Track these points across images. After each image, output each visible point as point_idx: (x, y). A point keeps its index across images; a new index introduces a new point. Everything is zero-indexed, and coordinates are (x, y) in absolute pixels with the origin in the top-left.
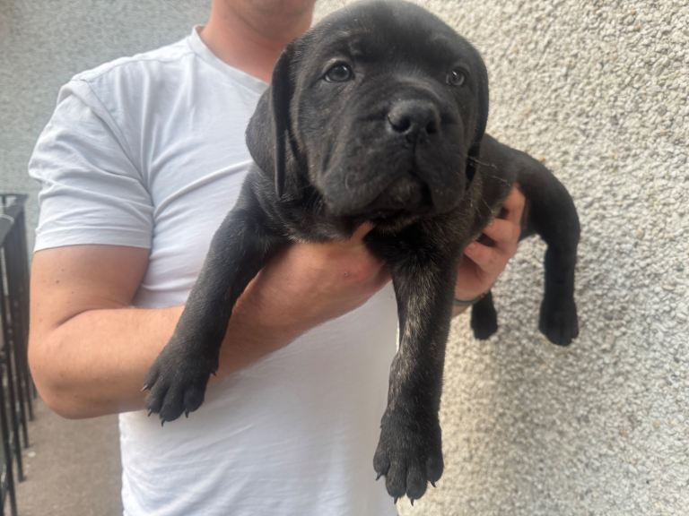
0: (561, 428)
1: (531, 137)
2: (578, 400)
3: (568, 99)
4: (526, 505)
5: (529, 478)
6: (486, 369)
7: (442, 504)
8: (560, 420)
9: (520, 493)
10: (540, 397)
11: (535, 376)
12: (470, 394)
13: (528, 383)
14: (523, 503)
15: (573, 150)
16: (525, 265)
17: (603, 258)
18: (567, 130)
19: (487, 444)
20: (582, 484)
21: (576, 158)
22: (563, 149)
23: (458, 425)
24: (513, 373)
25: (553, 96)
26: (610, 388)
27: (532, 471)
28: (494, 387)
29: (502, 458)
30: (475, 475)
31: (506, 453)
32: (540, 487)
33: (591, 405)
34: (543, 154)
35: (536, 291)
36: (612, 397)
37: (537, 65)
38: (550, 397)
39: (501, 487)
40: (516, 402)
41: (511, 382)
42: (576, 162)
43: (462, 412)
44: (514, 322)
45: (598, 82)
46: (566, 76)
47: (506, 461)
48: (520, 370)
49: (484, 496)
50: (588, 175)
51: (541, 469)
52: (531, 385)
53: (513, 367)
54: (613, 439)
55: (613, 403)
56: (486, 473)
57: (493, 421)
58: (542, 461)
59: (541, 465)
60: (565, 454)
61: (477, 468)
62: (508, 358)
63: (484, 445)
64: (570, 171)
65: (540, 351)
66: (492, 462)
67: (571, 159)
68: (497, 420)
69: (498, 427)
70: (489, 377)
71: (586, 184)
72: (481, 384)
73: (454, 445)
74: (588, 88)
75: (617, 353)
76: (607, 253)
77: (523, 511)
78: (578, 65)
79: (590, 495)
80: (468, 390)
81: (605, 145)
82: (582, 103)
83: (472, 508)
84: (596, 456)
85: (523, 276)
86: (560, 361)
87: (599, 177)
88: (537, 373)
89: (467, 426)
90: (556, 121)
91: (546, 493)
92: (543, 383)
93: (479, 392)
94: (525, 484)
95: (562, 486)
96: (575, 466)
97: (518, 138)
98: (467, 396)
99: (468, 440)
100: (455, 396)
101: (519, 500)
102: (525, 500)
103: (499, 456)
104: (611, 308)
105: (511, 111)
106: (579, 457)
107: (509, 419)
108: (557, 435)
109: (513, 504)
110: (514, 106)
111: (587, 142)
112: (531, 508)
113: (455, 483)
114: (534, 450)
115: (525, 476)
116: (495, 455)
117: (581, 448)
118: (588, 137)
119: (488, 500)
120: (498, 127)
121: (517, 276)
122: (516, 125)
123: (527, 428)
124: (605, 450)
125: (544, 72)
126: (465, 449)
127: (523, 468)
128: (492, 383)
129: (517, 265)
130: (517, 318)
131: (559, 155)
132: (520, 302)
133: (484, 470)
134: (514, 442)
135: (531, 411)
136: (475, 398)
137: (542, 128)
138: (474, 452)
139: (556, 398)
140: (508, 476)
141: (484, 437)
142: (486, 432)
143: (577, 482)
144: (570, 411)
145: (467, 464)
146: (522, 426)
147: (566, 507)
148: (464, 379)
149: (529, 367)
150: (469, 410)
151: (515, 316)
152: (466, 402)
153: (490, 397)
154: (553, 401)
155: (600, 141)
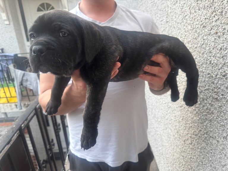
0: (218, 140)
1: (213, 22)
2: (224, 130)
5: (208, 155)
6: (196, 113)
7: (183, 157)
8: (218, 136)
9: (205, 159)
10: (212, 126)
12: (192, 121)
13: (208, 121)
14: (206, 163)
16: (209, 75)
18: (226, 19)
19: (196, 140)
20: (224, 162)
22: (223, 27)
23: (188, 131)
24: (204, 116)
25: (221, 4)
27: (208, 153)
28: (199, 120)
29: (200, 146)
30: (193, 150)
31: (201, 144)
32: (210, 159)
34: (217, 30)
35: (213, 86)
38: (215, 127)
39: (200, 156)
40: (205, 127)
41: (204, 119)
43: (190, 128)
44: (205, 97)
47: (201, 147)
48: (206, 115)
49: (195, 157)
51: (211, 153)
52: (209, 122)
53: (204, 114)
56: (196, 150)
57: (198, 132)
58: (212, 150)
59: (211, 151)
60: (219, 149)
61: (193, 148)
62: (203, 110)
64: (226, 37)
65: (213, 110)
66: (197, 146)
67: (226, 32)
68: (199, 132)
69: (199, 135)
70: (197, 116)
72: (195, 118)
73: (187, 138)
77: (205, 166)
79: (226, 166)
80: (191, 120)
83: (191, 160)
85: (209, 79)
86: (219, 114)
88: (212, 117)
89: (191, 132)
90: (222, 15)
91: (212, 162)
92: (213, 121)
93: (194, 121)
94: (206, 157)
95: (217, 161)
96: (222, 155)
97: (209, 23)
98: (191, 122)
99: (191, 137)
100: (188, 121)
101: (205, 162)
102: (206, 162)
103: (199, 145)
105: (207, 12)
106: (223, 151)
107: (202, 132)
108: (216, 141)
109: (202, 163)
110: (208, 9)
112: (208, 166)
113: (187, 151)
114: (209, 145)
115: (206, 154)
116: (198, 144)
117: (224, 148)
120: (203, 19)
121: (207, 79)
122: (209, 17)
123: (208, 137)
126: (190, 140)
127: (206, 151)
128: (198, 118)
129: (207, 75)
130: (206, 96)
131: (222, 30)
132: (207, 89)
133: (195, 148)
134: (204, 141)
135: (209, 131)
136: (193, 123)
137: (217, 18)
138: (192, 142)
139: (217, 128)
140: (202, 153)
141: (195, 137)
142: (196, 135)
143: (222, 160)
144: (221, 134)
145: (190, 145)
146: (206, 136)
147: (218, 168)
148: (190, 116)
149: (209, 114)
150: (191, 127)
151: (205, 95)
152: (191, 124)
153: (197, 123)
154: (216, 129)
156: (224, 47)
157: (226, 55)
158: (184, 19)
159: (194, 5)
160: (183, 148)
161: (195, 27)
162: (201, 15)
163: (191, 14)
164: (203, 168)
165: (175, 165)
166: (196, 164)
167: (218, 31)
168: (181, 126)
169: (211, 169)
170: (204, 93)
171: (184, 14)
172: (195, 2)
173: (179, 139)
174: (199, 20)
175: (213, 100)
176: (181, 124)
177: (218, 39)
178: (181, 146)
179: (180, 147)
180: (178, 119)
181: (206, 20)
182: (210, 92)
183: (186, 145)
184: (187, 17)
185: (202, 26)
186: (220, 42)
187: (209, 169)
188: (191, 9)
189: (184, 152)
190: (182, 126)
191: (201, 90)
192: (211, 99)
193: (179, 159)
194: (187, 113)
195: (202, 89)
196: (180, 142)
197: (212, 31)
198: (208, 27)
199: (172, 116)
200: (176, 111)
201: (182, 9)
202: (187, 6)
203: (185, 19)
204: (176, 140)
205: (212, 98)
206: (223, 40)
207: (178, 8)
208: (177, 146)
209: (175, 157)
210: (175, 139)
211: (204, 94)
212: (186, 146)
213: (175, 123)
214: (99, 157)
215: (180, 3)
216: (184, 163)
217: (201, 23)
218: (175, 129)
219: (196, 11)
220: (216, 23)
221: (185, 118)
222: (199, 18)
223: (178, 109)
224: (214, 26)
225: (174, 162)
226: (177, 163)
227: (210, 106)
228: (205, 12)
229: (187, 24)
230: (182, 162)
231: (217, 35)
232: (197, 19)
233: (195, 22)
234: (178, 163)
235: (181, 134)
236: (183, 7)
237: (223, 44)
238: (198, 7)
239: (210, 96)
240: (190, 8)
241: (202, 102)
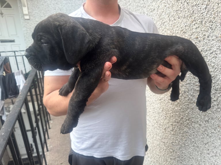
0: (200, 123)
1: (194, 29)
2: (206, 115)
3: (206, 17)
4: (189, 145)
5: (190, 137)
6: (178, 104)
7: (164, 143)
8: (200, 121)
9: (187, 142)
10: (194, 113)
11: (192, 107)
12: (173, 111)
15: (207, 34)
17: (215, 71)
18: (206, 27)
19: (178, 126)
20: (206, 140)
21: (208, 37)
22: (204, 34)
23: (169, 120)
24: (186, 106)
25: (201, 16)
26: (216, 112)
27: (191, 135)
29: (182, 131)
30: (174, 135)
31: (183, 129)
32: (193, 140)
33: (209, 117)
34: (197, 35)
35: (194, 81)
36: (216, 115)
37: (196, 4)
38: (197, 114)
39: (182, 139)
40: (187, 114)
41: (185, 108)
42: (208, 39)
43: (171, 117)
44: (187, 90)
45: (217, 10)
46: (206, 8)
48: (188, 104)
49: (177, 141)
50: (212, 43)
51: (194, 135)
52: (191, 110)
53: (186, 104)
54: (216, 128)
55: (216, 117)
56: (177, 135)
57: (180, 120)
58: (194, 133)
59: (194, 134)
60: (201, 131)
61: (174, 134)
63: (177, 127)
64: (206, 41)
65: (194, 100)
66: (179, 132)
67: (206, 37)
68: (181, 120)
69: (181, 122)
70: (179, 106)
71: (211, 46)
73: (168, 126)
74: (213, 12)
75: (218, 102)
76: (217, 69)
77: (188, 147)
78: (210, 4)
79: (208, 144)
81: (218, 33)
82: (211, 18)
83: (173, 144)
84: (211, 133)
87: (215, 44)
88: (193, 106)
89: (172, 121)
90: (202, 24)
91: (195, 142)
92: (195, 109)
93: (176, 111)
94: (189, 139)
95: (200, 141)
96: (204, 135)
97: (189, 30)
98: (172, 112)
99: (172, 125)
100: (169, 112)
101: (187, 144)
102: (188, 144)
103: (181, 130)
104: (217, 87)
105: (187, 21)
106: (205, 132)
107: (184, 119)
108: (199, 125)
109: (185, 144)
110: (188, 19)
111: (212, 31)
112: (190, 146)
113: (168, 137)
114: (192, 129)
115: (189, 137)
116: (180, 130)
117: (206, 130)
118: (212, 30)
119: (178, 143)
120: (183, 26)
122: (189, 25)
123: (190, 122)
124: (213, 131)
125: (199, 7)
126: (171, 127)
127: (188, 134)
128: (180, 108)
130: (188, 89)
131: (202, 36)
132: (188, 84)
133: (177, 134)
134: (186, 126)
135: (191, 117)
136: (174, 112)
137: (197, 26)
138: (174, 128)
139: (199, 114)
140: (184, 136)
141: (177, 124)
142: (177, 123)
143: (204, 140)
144: (203, 118)
145: (172, 132)
146: (188, 122)
147: (201, 147)
148: (171, 107)
149: (191, 104)
150: (173, 116)
151: (187, 88)
152: (172, 114)
153: (179, 112)
154: (198, 115)
155: (216, 31)
156: (204, 49)
157: (206, 55)
158: (162, 25)
159: (174, 14)
160: (163, 135)
161: (175, 33)
162: (181, 23)
163: (170, 21)
164: (186, 149)
165: (154, 152)
166: (178, 147)
167: (198, 37)
168: (160, 117)
169: (193, 149)
170: (186, 86)
171: (163, 20)
172: (174, 12)
173: (159, 128)
174: (179, 27)
175: (195, 92)
176: (161, 115)
177: (199, 42)
178: (161, 134)
179: (160, 135)
180: (158, 111)
181: (186, 27)
182: (192, 86)
183: (166, 132)
184: (166, 23)
185: (182, 32)
186: (200, 45)
187: (192, 148)
189: (165, 138)
190: (162, 116)
191: (182, 84)
192: (193, 91)
193: (160, 145)
194: (167, 105)
196: (160, 130)
197: (192, 36)
198: (188, 33)
199: (151, 109)
200: (154, 104)
201: (160, 16)
202: (166, 14)
203: (163, 25)
204: (156, 129)
205: (194, 90)
206: (204, 44)
207: (156, 15)
208: (157, 134)
209: (154, 144)
210: (154, 129)
211: (186, 87)
212: (167, 133)
213: (154, 114)
214: (107, 153)
215: (157, 11)
216: (165, 148)
217: (181, 29)
218: (154, 120)
219: (175, 19)
220: (196, 30)
221: (165, 109)
222: (179, 25)
223: (157, 102)
224: (194, 32)
225: (154, 149)
226: (158, 149)
227: (192, 97)
228: (185, 20)
229: (166, 29)
230: (163, 147)
231: (198, 39)
232: (177, 26)
233: (175, 28)
234: (159, 149)
235: (162, 124)
236: (161, 14)
237: (204, 46)
238: (178, 16)
239: (192, 89)
240: (169, 16)
241: (183, 94)
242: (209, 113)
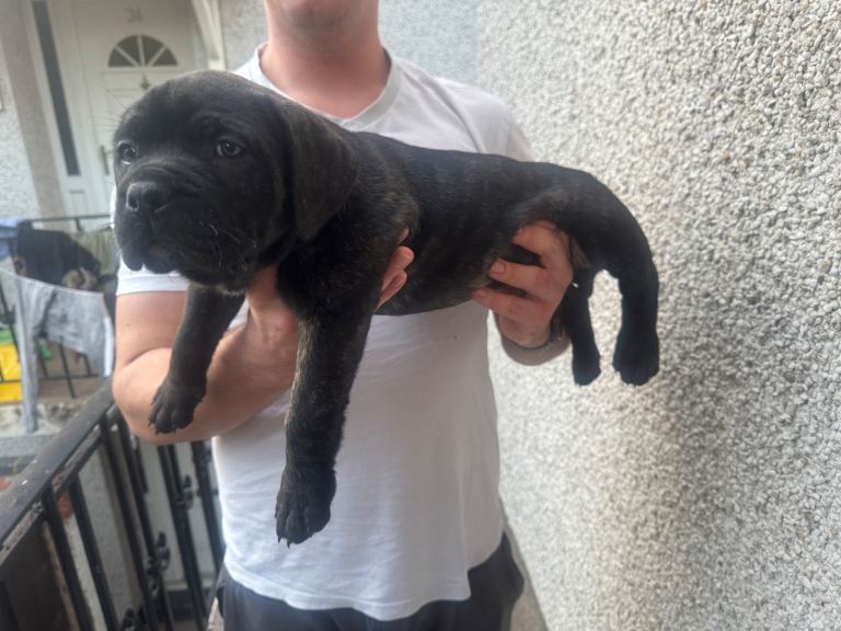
0: (739, 516)
1: (718, 125)
2: (757, 482)
3: (754, 72)
4: (706, 603)
5: (709, 572)
6: (672, 429)
8: (739, 505)
9: (701, 588)
10: (721, 472)
11: (715, 445)
12: (656, 457)
13: (709, 453)
14: (704, 602)
15: (758, 142)
16: (708, 300)
17: (786, 296)
18: (753, 115)
19: (672, 521)
20: (759, 591)
21: (762, 155)
22: (747, 143)
23: (646, 494)
24: (696, 437)
25: (739, 68)
26: (789, 473)
27: (712, 563)
28: (679, 453)
29: (684, 542)
30: (662, 557)
31: (689, 536)
32: (718, 585)
33: (769, 492)
34: (728, 149)
35: (719, 335)
36: (791, 485)
37: (724, 24)
38: (730, 474)
39: (684, 576)
40: (698, 475)
41: (694, 448)
42: (761, 162)
43: (651, 480)
44: (697, 373)
45: (787, 43)
46: (753, 36)
47: (688, 547)
48: (702, 434)
49: (669, 584)
50: (772, 180)
51: (721, 564)
52: (711, 456)
53: (696, 430)
54: (790, 540)
55: (791, 494)
56: (671, 556)
57: (677, 495)
58: (721, 553)
59: (720, 558)
60: (744, 550)
61: (662, 551)
62: (692, 419)
63: (669, 522)
64: (754, 173)
65: (721, 415)
66: (676, 545)
67: (756, 157)
68: (681, 494)
69: (681, 504)
70: (674, 440)
71: (770, 192)
72: (667, 447)
73: (643, 518)
74: (775, 54)
75: (796, 428)
76: (790, 290)
77: (703, 611)
78: (766, 21)
79: (765, 605)
80: (655, 453)
81: (793, 136)
82: (769, 75)
83: (657, 596)
84: (773, 559)
85: (708, 313)
86: (740, 430)
87: (783, 183)
88: (719, 441)
89: (655, 496)
90: (742, 102)
91: (724, 593)
92: (723, 455)
93: (666, 457)
94: (706, 578)
95: (740, 590)
96: (753, 566)
97: (704, 126)
98: (654, 460)
99: (655, 513)
100: (644, 459)
101: (700, 597)
102: (704, 598)
103: (682, 539)
104: (792, 365)
105: (699, 90)
106: (756, 556)
107: (691, 495)
108: (735, 522)
109: (693, 600)
110: (701, 82)
111: (772, 131)
112: (710, 609)
113: (643, 563)
114: (714, 538)
115: (705, 569)
116: (678, 537)
117: (758, 545)
118: (773, 124)
119: (672, 591)
120: (686, 112)
121: (701, 314)
122: (703, 108)
123: (708, 509)
124: (781, 552)
125: (731, 33)
126: (653, 525)
127: (704, 557)
128: (677, 447)
129: (701, 298)
130: (700, 369)
131: (743, 151)
132: (705, 347)
133: (669, 552)
134: (696, 524)
135: (712, 488)
136: (662, 463)
137: (728, 113)
138: (660, 529)
139: (736, 477)
140: (690, 565)
141: (669, 513)
142: (671, 506)
143: (753, 587)
144: (748, 495)
145: (654, 543)
146: (703, 506)
147: (743, 616)
148: (652, 438)
149: (710, 432)
150: (656, 477)
151: (698, 365)
152: (653, 467)
153: (675, 464)
154: (733, 481)
155: (786, 131)
156: (750, 207)
157: (756, 232)
158: (627, 109)
159: (658, 67)
160: (630, 553)
161: (663, 139)
162: (681, 100)
163: (648, 93)
164: (697, 620)
165: (604, 619)
166: (675, 606)
167: (732, 154)
168: (621, 478)
169: (720, 621)
170: (694, 359)
171: (628, 92)
172: (660, 56)
173: (616, 523)
174: (673, 116)
175: (723, 383)
176: (623, 471)
177: (732, 178)
178: (624, 549)
179: (620, 551)
180: (613, 453)
181: (693, 117)
182: (713, 356)
183: (639, 542)
184: (636, 104)
185: (683, 137)
186: (738, 188)
187: (715, 619)
188: (648, 77)
189: (634, 566)
190: (625, 475)
191: (684, 348)
192: (716, 380)
193: (619, 593)
194: (640, 431)
195: (687, 346)
196: (619, 532)
197: (713, 154)
198: (702, 139)
199: (594, 444)
200: (605, 425)
201: (621, 75)
202: (637, 66)
203: (629, 112)
204: (608, 526)
205: (720, 374)
206: (747, 184)
207: (609, 73)
208: (610, 547)
209: (604, 589)
210: (604, 524)
211: (695, 362)
212: (640, 546)
213: (604, 467)
215: (613, 57)
216: (634, 608)
217: (680, 126)
218: (603, 488)
219: (664, 84)
220: (724, 129)
221: (634, 446)
222: (673, 109)
223: (612, 416)
224: (718, 137)
225: (602, 606)
226: (613, 608)
227: (712, 404)
228: (692, 89)
229: (636, 127)
230: (630, 605)
231: (730, 165)
232: (668, 111)
233: (662, 121)
234: (616, 609)
235: (625, 505)
236: (623, 68)
237: (748, 195)
238: (669, 73)
239: (713, 370)
240: (644, 75)
241: (688, 390)
242: (766, 473)
